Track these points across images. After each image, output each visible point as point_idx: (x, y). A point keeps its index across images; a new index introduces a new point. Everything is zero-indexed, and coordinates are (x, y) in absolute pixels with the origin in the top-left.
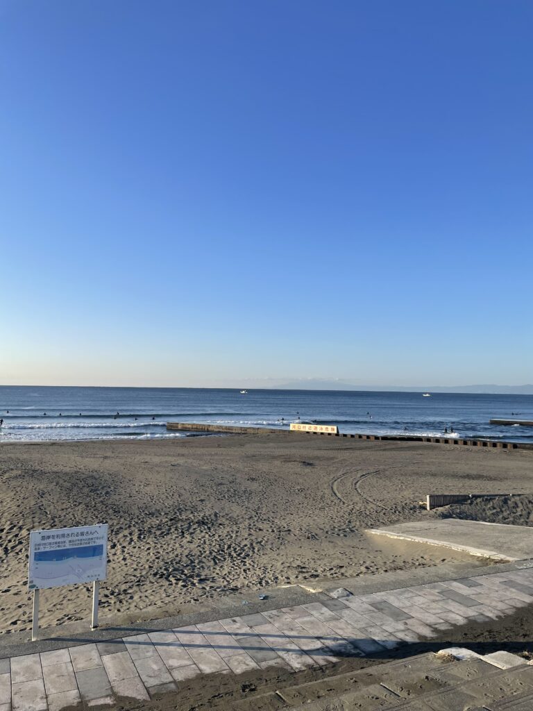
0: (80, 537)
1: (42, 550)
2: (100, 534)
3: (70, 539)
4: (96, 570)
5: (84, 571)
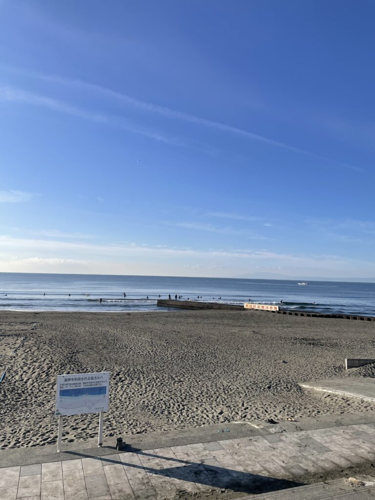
0: (91, 381)
1: (65, 388)
2: (104, 379)
3: (84, 381)
4: (101, 404)
5: (93, 404)
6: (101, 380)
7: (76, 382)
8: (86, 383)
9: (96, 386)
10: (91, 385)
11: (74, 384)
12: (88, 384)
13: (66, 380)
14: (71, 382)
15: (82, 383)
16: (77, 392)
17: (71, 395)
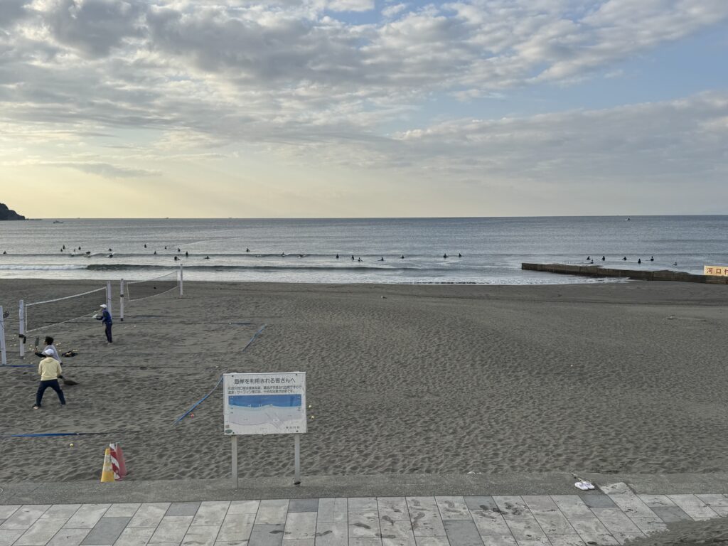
0: (275, 384)
1: (237, 395)
2: (296, 382)
3: (265, 385)
4: (295, 422)
5: (282, 421)
6: (292, 383)
7: (252, 385)
8: (268, 387)
9: (284, 394)
10: (277, 391)
11: (250, 388)
12: (272, 389)
13: (237, 381)
14: (244, 385)
15: (261, 391)
16: (256, 401)
17: (247, 406)
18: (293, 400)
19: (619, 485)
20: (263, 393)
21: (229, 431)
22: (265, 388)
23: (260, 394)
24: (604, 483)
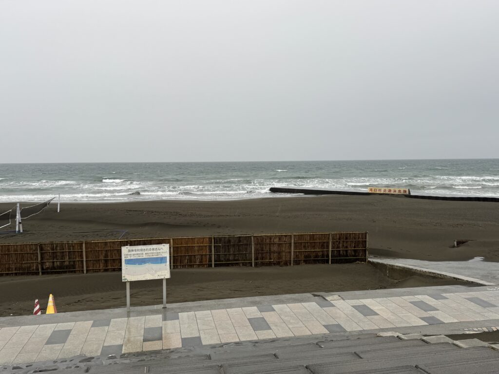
0: (152, 251)
1: (129, 258)
2: (164, 250)
3: (146, 252)
4: (163, 272)
5: (156, 271)
6: (161, 251)
7: (138, 253)
8: (148, 254)
9: (157, 257)
10: (153, 255)
12: (150, 254)
13: (129, 251)
14: (134, 252)
15: (144, 254)
16: (141, 262)
18: (162, 260)
19: (336, 297)
20: (145, 256)
21: (126, 279)
22: (146, 254)
23: (143, 257)
24: (328, 296)
